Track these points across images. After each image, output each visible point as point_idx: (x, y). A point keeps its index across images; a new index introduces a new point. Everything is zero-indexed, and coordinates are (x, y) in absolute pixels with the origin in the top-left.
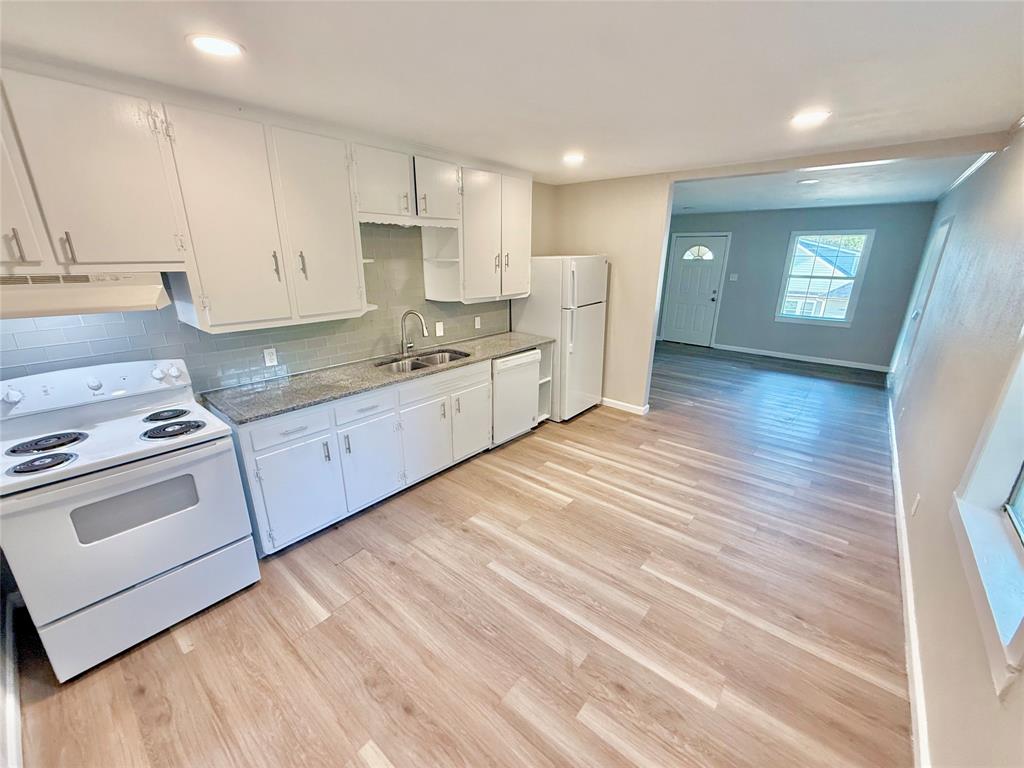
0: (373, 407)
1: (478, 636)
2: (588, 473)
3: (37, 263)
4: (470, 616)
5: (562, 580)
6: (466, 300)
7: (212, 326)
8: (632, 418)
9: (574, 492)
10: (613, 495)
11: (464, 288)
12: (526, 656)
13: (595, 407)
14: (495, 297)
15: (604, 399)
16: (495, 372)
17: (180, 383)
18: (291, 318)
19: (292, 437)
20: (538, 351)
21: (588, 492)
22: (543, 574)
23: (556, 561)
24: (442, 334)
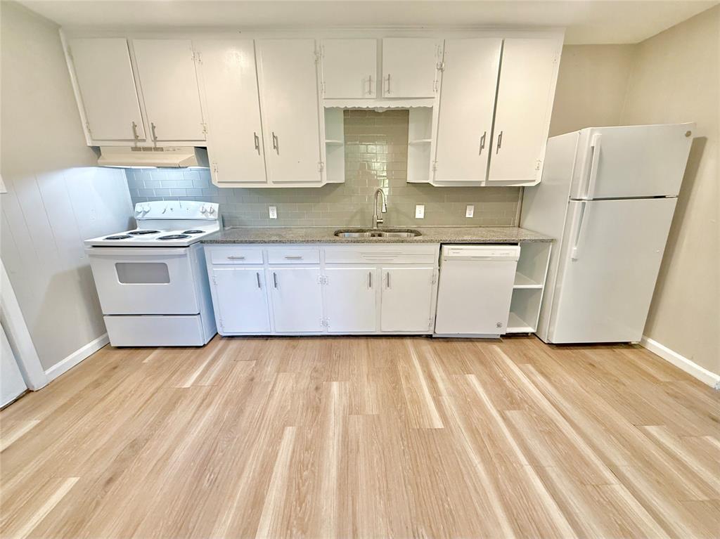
0: (299, 258)
1: (199, 476)
2: (508, 413)
3: (144, 140)
4: (221, 454)
5: (309, 497)
6: (435, 182)
7: (219, 182)
8: (683, 383)
9: (457, 421)
10: (504, 457)
11: (435, 170)
12: (188, 529)
13: (627, 345)
14: (480, 182)
15: (650, 341)
16: (442, 258)
17: (212, 217)
18: (266, 182)
19: (236, 262)
20: (518, 248)
21: (473, 431)
22: (305, 473)
23: (334, 472)
24: (422, 216)
